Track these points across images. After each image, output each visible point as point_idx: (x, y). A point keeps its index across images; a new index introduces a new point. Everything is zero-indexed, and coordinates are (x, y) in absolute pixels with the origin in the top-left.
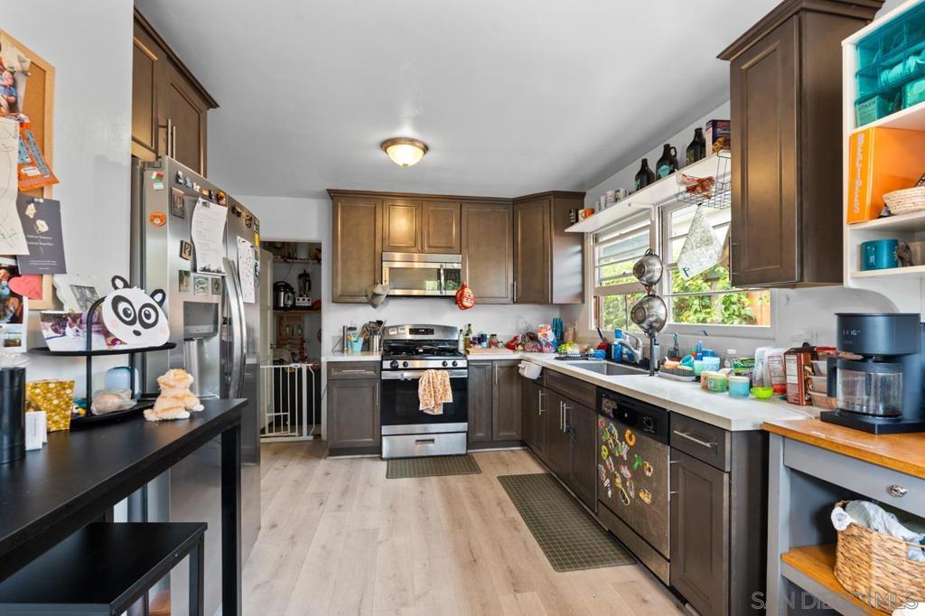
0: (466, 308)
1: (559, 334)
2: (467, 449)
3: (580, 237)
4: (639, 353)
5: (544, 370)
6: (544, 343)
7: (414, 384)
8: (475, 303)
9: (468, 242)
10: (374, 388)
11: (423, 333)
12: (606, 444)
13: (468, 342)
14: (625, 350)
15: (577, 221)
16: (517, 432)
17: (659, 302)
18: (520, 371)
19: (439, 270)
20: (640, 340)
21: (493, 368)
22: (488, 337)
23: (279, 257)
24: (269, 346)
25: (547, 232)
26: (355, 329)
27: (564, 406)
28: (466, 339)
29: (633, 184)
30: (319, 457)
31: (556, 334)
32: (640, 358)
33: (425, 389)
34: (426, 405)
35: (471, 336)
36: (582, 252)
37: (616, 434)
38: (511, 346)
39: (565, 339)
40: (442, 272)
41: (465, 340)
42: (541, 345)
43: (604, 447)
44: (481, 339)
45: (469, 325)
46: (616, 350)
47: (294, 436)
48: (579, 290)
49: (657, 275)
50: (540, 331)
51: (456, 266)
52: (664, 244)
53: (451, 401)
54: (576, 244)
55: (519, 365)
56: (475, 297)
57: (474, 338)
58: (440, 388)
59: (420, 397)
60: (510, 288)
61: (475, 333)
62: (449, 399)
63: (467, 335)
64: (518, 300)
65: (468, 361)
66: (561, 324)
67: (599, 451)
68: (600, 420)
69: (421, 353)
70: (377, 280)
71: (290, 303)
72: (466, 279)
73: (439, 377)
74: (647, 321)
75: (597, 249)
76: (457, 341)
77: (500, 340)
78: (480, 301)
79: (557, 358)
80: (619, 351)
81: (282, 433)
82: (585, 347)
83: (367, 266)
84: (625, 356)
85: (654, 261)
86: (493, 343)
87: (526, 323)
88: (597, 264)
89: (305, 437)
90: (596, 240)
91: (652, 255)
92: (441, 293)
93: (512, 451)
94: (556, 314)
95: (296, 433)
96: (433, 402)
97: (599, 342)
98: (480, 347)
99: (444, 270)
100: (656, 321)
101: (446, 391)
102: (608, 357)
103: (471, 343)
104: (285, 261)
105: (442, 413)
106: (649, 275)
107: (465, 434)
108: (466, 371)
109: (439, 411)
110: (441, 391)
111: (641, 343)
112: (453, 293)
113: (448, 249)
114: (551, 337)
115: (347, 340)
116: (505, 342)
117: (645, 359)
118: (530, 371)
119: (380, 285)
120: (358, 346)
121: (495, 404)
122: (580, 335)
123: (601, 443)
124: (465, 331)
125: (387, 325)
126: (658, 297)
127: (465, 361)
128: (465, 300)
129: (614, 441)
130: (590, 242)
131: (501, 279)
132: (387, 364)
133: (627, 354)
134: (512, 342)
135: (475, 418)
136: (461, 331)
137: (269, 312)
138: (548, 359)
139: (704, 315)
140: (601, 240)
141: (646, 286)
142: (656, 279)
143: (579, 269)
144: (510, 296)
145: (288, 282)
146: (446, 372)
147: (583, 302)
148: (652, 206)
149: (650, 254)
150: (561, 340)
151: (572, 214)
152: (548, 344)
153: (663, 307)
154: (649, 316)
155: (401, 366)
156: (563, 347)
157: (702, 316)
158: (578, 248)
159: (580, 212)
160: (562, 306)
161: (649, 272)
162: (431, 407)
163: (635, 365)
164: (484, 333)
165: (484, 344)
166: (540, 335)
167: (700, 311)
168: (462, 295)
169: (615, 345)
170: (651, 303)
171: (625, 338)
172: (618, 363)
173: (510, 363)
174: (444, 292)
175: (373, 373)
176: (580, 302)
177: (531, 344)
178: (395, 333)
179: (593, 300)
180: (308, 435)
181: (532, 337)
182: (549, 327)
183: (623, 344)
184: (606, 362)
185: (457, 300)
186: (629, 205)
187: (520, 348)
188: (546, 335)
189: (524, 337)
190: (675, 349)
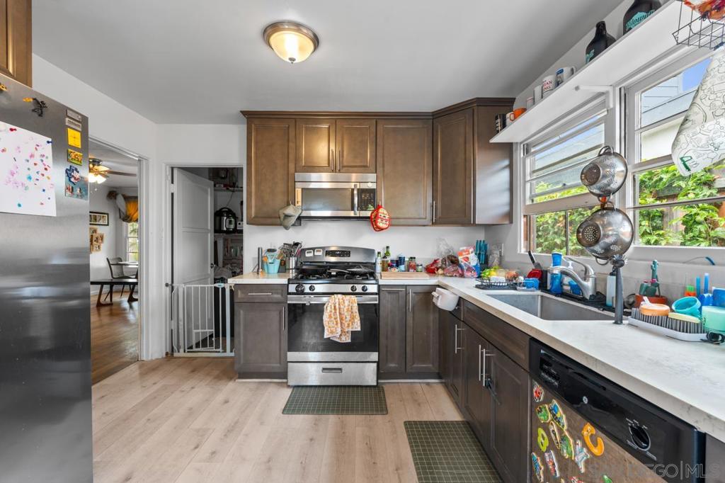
0: (381, 229)
1: (483, 257)
2: (378, 379)
3: (508, 148)
4: (589, 284)
5: (461, 301)
6: (465, 268)
7: (319, 309)
8: (390, 225)
9: (383, 161)
10: (280, 312)
11: (339, 255)
12: (546, 427)
13: (386, 265)
14: (567, 280)
15: (504, 125)
16: (433, 364)
17: (620, 217)
18: (434, 300)
19: (353, 190)
20: (589, 266)
21: (407, 294)
22: (407, 259)
23: (222, 186)
24: (209, 265)
25: (469, 146)
26: (273, 251)
27: (483, 353)
28: (383, 261)
29: (584, 55)
30: (231, 378)
31: (479, 258)
32: (590, 293)
33: (330, 316)
34: (332, 332)
35: (389, 259)
36: (511, 166)
37: (564, 420)
38: (431, 270)
39: (490, 263)
40: (355, 192)
41: (383, 263)
42: (462, 270)
43: (541, 431)
44: (399, 262)
45: (388, 247)
46: (553, 279)
47: (219, 352)
48: (506, 209)
49: (618, 180)
50: (461, 254)
51: (371, 186)
52: (627, 138)
53: (359, 329)
54: (504, 158)
55: (434, 293)
56: (390, 219)
57: (392, 261)
58: (347, 315)
59: (325, 323)
60: (429, 209)
61: (393, 256)
62: (357, 326)
63: (385, 257)
64: (437, 222)
65: (379, 287)
66: (486, 246)
67: (534, 436)
68: (535, 389)
69: (334, 276)
70: (290, 201)
71: (232, 226)
72: (382, 198)
73: (347, 303)
74: (602, 243)
75: (528, 161)
76: (375, 264)
77: (417, 263)
78: (394, 223)
79: (477, 287)
80: (557, 282)
81: (208, 348)
82: (514, 273)
83: (280, 187)
84: (567, 288)
85: (614, 160)
86: (412, 266)
87: (447, 245)
88: (528, 178)
89: (229, 354)
90: (527, 151)
91: (609, 154)
92: (355, 214)
93: (428, 384)
94: (481, 236)
95: (221, 350)
96: (339, 330)
97: (531, 268)
98: (397, 270)
99: (358, 190)
100: (615, 243)
101: (353, 318)
102: (542, 286)
103: (389, 265)
104: (228, 189)
105: (350, 341)
106: (605, 181)
107: (375, 365)
108: (377, 296)
109: (347, 339)
110: (348, 318)
111: (592, 272)
112: (368, 214)
113: (364, 168)
114: (474, 261)
115: (262, 261)
116: (425, 265)
117: (598, 293)
118: (445, 301)
119: (292, 206)
120: (275, 267)
121: (409, 333)
122: (507, 259)
123: (536, 423)
124: (382, 254)
125: (305, 246)
126: (619, 211)
127: (376, 286)
128: (379, 220)
129: (560, 431)
130: (519, 154)
131: (420, 200)
132: (292, 288)
133: (570, 284)
134: (432, 265)
135: (387, 347)
136: (379, 253)
137: (209, 235)
138: (467, 287)
139: (655, 238)
140: (533, 150)
141: (599, 196)
142: (614, 186)
143: (507, 186)
144: (429, 216)
145: (230, 208)
146: (353, 297)
147: (511, 222)
148: (610, 89)
149: (608, 152)
150: (485, 264)
151: (499, 120)
152: (469, 269)
153: (626, 224)
154: (604, 235)
155: (307, 290)
156: (487, 272)
157: (653, 238)
158: (506, 162)
159: (508, 115)
160: (487, 227)
161: (605, 176)
162: (338, 335)
163: (583, 300)
164: (403, 256)
165: (402, 267)
166: (460, 258)
167: (650, 234)
168: (376, 216)
169: (553, 274)
170: (606, 219)
171: (568, 265)
172: (556, 295)
173: (426, 289)
174: (357, 212)
175: (279, 296)
176: (507, 222)
177: (451, 268)
178: (311, 255)
179: (523, 220)
180: (231, 351)
181: (453, 261)
182: (471, 250)
183: (564, 273)
184: (539, 293)
185: (372, 221)
186: (577, 88)
187: (440, 271)
188: (468, 258)
189: (444, 260)
190: (653, 283)
